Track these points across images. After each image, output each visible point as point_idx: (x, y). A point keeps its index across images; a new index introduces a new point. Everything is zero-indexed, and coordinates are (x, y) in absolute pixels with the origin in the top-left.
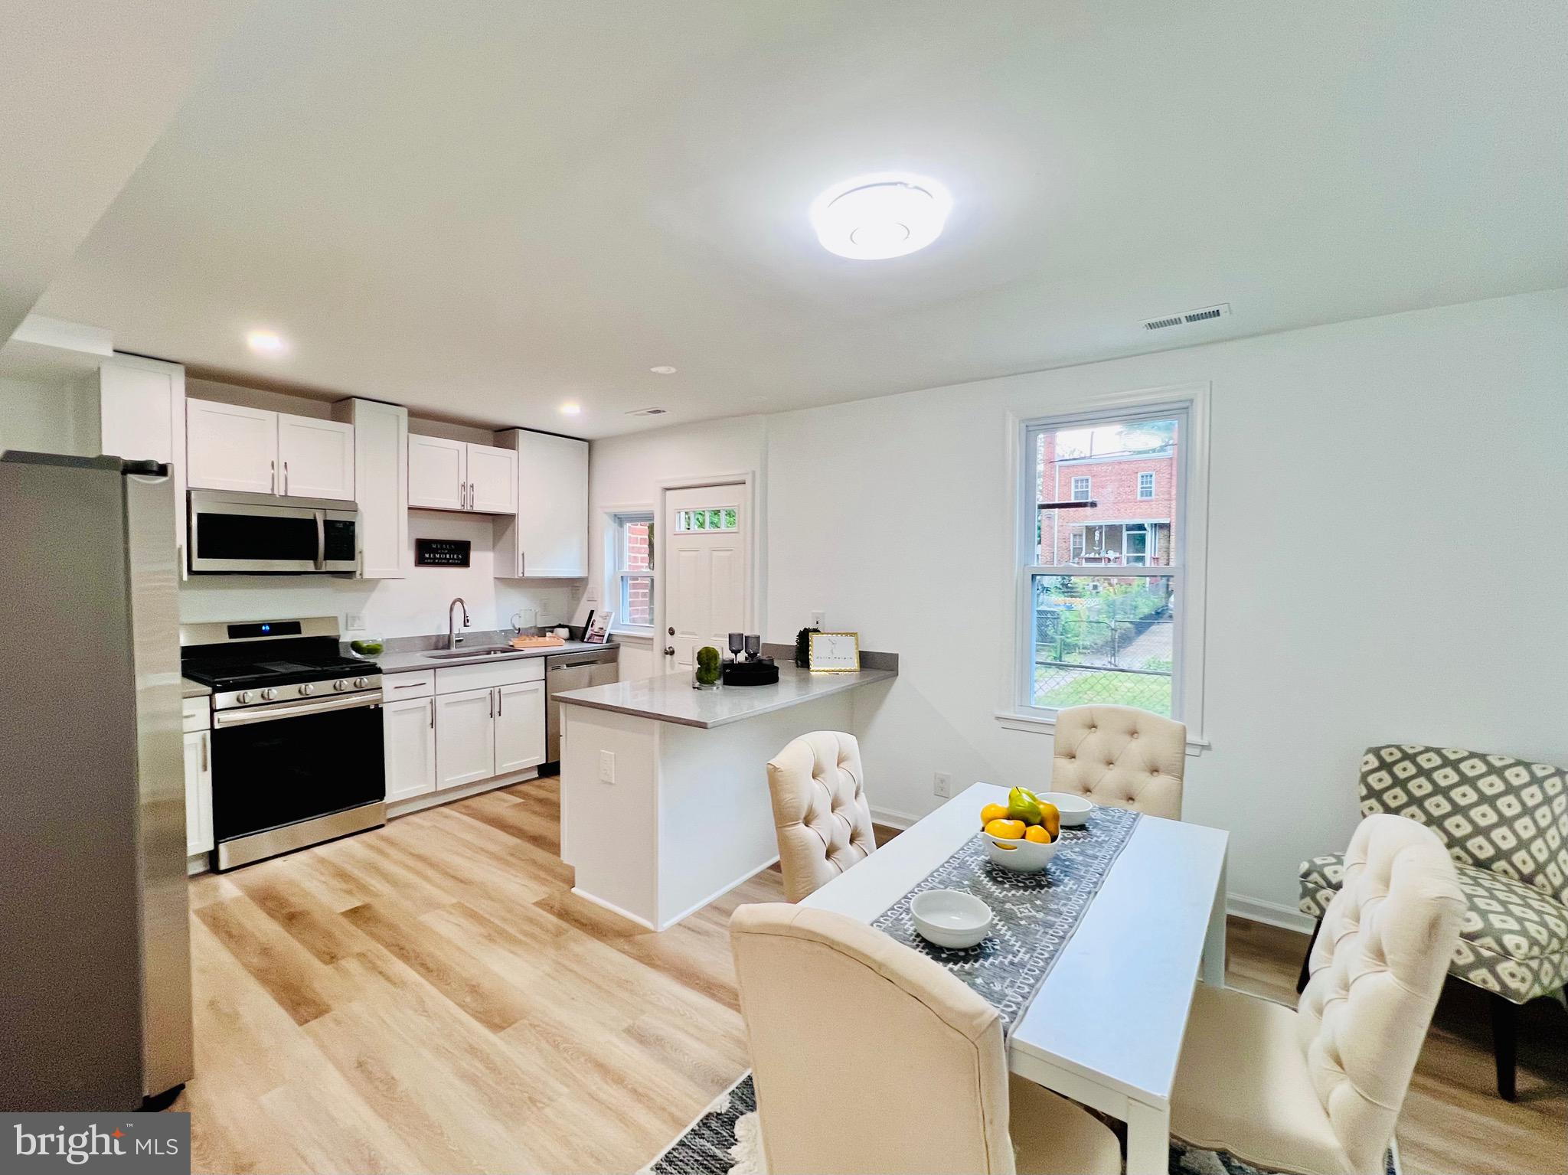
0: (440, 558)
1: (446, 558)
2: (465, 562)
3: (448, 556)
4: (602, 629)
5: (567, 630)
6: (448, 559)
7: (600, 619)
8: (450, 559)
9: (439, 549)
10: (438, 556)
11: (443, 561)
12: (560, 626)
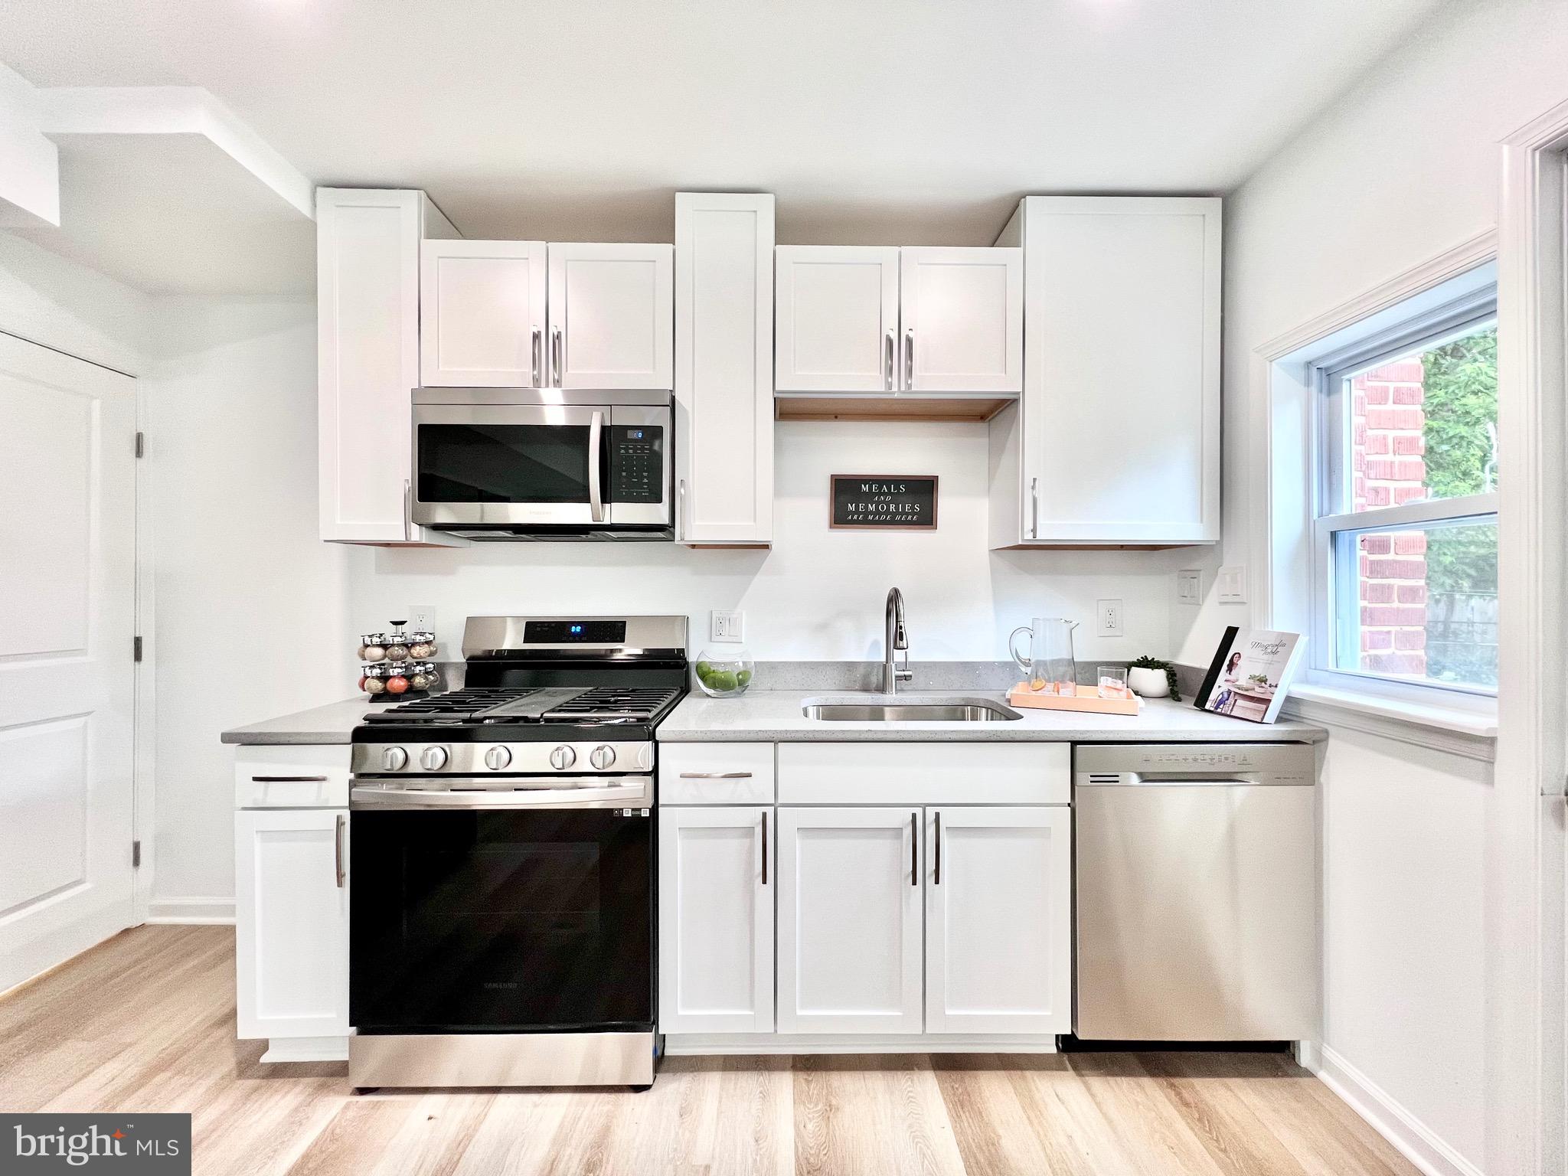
0: (877, 512)
1: (887, 512)
2: (927, 520)
3: (892, 507)
4: (1263, 680)
5: (1161, 674)
6: (894, 514)
7: (1258, 653)
8: (897, 513)
9: (876, 494)
10: (872, 508)
11: (883, 517)
12: (1146, 663)
